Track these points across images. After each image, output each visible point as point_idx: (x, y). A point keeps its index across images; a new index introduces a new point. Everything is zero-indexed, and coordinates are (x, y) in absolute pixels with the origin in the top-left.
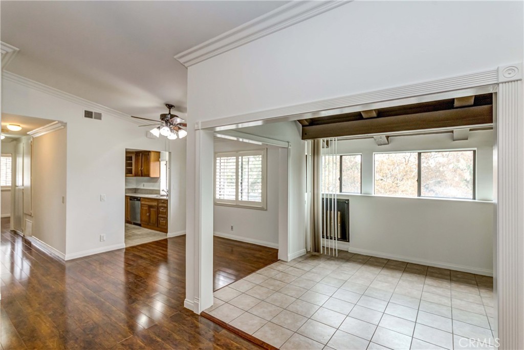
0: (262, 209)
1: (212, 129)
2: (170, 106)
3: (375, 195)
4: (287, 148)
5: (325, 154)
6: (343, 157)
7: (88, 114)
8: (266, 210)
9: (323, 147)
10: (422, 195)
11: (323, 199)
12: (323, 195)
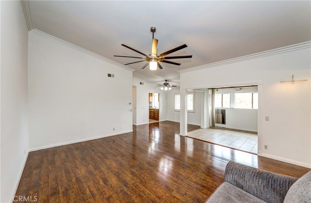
0: (193, 112)
1: (187, 90)
2: (166, 81)
3: (236, 108)
4: (204, 93)
5: (216, 93)
6: (223, 95)
7: (141, 83)
8: (195, 113)
9: (216, 91)
10: (253, 108)
11: (216, 109)
12: (216, 108)
